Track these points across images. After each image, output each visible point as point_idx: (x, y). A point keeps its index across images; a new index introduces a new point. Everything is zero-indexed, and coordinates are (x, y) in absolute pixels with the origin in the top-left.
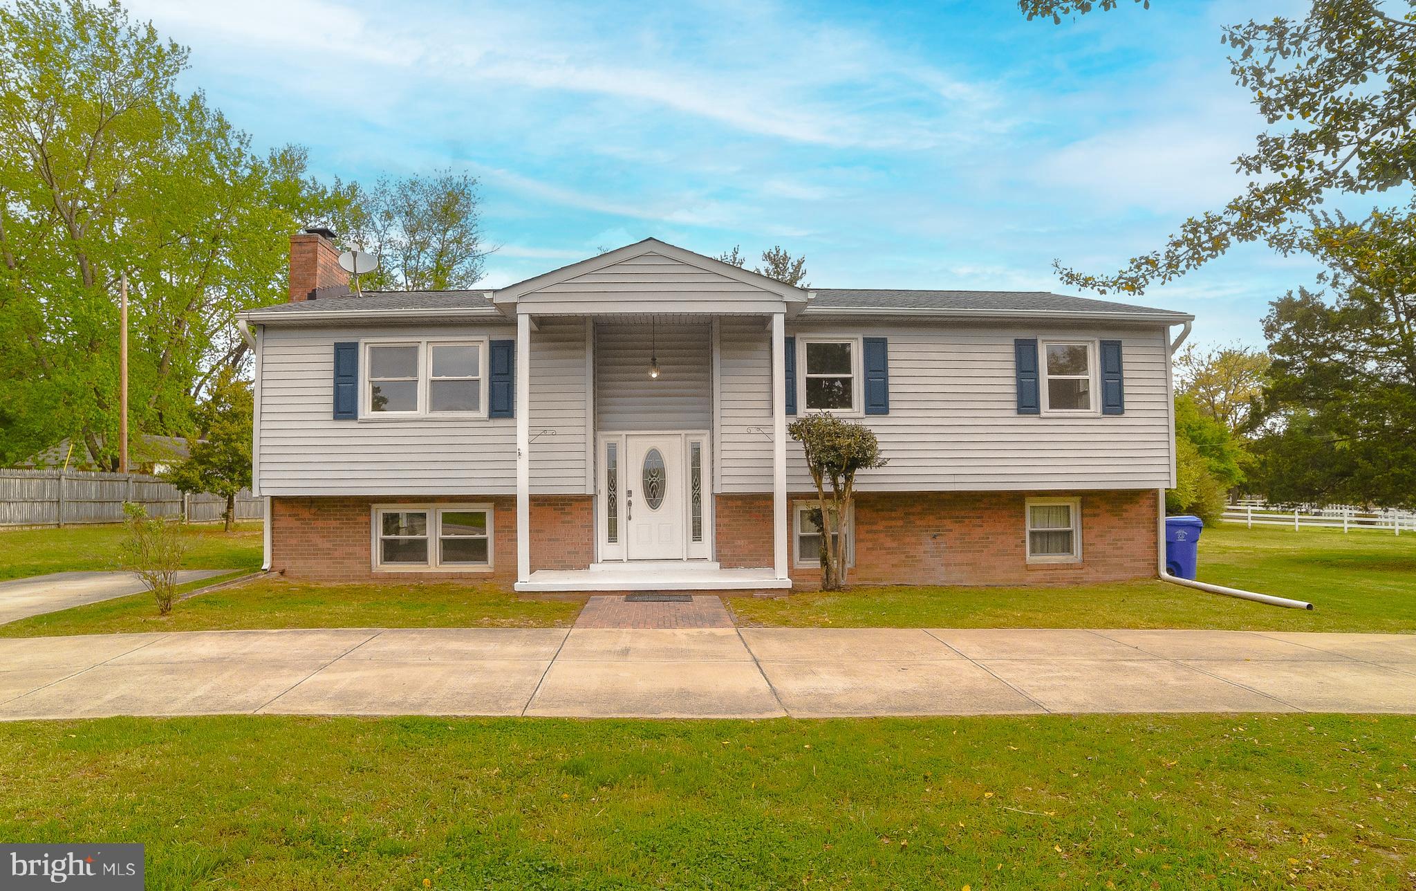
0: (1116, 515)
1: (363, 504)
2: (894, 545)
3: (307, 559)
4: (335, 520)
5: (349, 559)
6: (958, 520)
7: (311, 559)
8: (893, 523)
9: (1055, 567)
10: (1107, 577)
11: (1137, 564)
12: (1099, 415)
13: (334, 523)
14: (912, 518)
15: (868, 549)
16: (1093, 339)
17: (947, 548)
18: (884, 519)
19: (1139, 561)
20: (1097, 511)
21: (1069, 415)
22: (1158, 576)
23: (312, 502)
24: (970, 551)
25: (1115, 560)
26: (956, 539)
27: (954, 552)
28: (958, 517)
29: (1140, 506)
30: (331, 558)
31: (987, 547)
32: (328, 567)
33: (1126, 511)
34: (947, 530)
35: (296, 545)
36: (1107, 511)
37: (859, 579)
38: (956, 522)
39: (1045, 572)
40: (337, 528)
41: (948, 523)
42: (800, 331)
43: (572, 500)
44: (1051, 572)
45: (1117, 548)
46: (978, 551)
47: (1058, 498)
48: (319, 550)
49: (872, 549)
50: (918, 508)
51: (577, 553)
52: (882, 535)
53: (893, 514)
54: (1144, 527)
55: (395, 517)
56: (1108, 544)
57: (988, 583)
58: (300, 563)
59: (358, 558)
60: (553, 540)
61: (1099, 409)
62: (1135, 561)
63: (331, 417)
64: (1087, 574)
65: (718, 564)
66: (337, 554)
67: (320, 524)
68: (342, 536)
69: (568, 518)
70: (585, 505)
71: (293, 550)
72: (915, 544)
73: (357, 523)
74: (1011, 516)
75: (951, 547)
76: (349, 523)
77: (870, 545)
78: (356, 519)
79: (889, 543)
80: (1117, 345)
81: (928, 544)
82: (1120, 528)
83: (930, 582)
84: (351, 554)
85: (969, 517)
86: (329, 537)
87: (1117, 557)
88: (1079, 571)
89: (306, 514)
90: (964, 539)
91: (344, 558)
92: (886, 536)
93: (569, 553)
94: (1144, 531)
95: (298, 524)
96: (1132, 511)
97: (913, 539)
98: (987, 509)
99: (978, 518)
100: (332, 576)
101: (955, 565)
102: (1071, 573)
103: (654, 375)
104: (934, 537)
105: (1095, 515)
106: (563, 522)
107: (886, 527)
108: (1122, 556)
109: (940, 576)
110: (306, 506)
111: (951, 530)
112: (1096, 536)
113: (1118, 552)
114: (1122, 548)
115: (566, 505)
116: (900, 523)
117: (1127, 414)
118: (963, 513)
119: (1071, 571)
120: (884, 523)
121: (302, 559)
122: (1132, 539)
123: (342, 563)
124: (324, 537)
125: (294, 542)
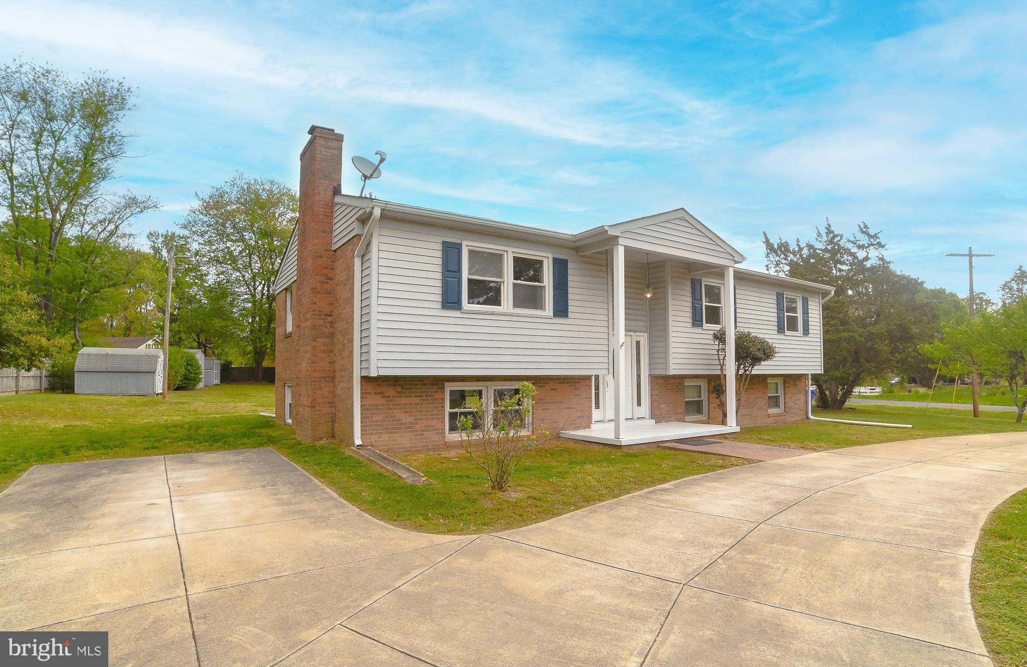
0: (795, 387)
1: (439, 382)
3: (391, 433)
4: (416, 396)
5: (428, 430)
7: (395, 433)
9: (774, 416)
10: (793, 419)
11: (801, 412)
12: (802, 335)
13: (416, 400)
16: (799, 295)
19: (801, 409)
20: (789, 386)
21: (793, 335)
22: (808, 418)
23: (397, 381)
25: (795, 411)
29: (801, 383)
30: (412, 431)
32: (411, 439)
33: (798, 385)
35: (381, 421)
36: (792, 385)
40: (418, 404)
42: (705, 277)
43: (580, 379)
44: (772, 419)
45: (795, 404)
47: (776, 378)
48: (402, 424)
51: (583, 417)
54: (803, 394)
56: (792, 402)
57: (756, 425)
58: (385, 437)
59: (435, 430)
60: (570, 408)
61: (802, 332)
63: (439, 306)
64: (785, 418)
65: (654, 421)
66: (418, 427)
67: (403, 401)
68: (422, 411)
69: (578, 392)
70: (585, 382)
71: (378, 426)
73: (435, 400)
74: (763, 388)
76: (428, 400)
78: (433, 396)
80: (806, 299)
82: (796, 393)
84: (430, 426)
86: (411, 412)
88: (782, 417)
89: (391, 392)
91: (424, 431)
93: (578, 417)
95: (383, 401)
100: (414, 447)
103: (649, 296)
105: (788, 388)
106: (575, 395)
108: (796, 408)
110: (391, 385)
112: (788, 398)
113: (795, 406)
114: (797, 404)
115: (577, 382)
117: (810, 335)
119: (780, 417)
121: (387, 433)
122: (799, 400)
123: (422, 435)
124: (407, 412)
125: (380, 417)
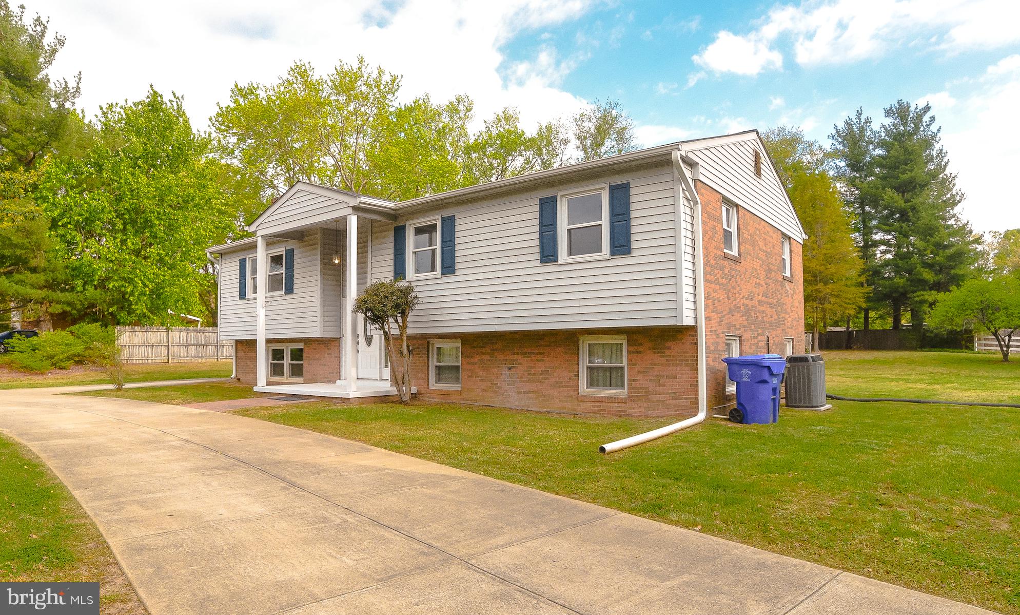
0: (659, 353)
2: (484, 374)
6: (526, 355)
8: (484, 357)
9: (601, 400)
10: (650, 413)
11: (680, 402)
12: (608, 257)
14: (496, 353)
15: (468, 376)
16: (603, 186)
17: (518, 378)
18: (479, 354)
19: (682, 398)
20: (640, 349)
21: (584, 260)
24: (535, 382)
25: (656, 397)
26: (525, 371)
27: (523, 382)
28: (526, 353)
29: (683, 343)
31: (547, 379)
33: (669, 348)
34: (519, 364)
35: (243, 366)
36: (650, 349)
37: (464, 400)
38: (524, 357)
39: (593, 404)
41: (520, 359)
44: (598, 404)
45: (660, 385)
46: (540, 382)
47: (606, 336)
48: (250, 368)
49: (472, 377)
50: (499, 346)
51: (333, 373)
52: (477, 366)
53: (484, 350)
54: (687, 365)
55: (282, 351)
56: (651, 381)
57: (548, 410)
60: (324, 365)
61: (608, 252)
62: (677, 398)
64: (631, 408)
65: (390, 384)
67: (250, 354)
69: (330, 352)
70: (336, 343)
72: (497, 374)
74: (565, 353)
75: (521, 378)
77: (469, 373)
79: (482, 373)
80: (626, 187)
81: (506, 375)
82: (662, 365)
83: (508, 405)
85: (534, 353)
87: (659, 393)
88: (623, 405)
89: (246, 349)
90: (530, 371)
92: (479, 367)
94: (687, 368)
95: (244, 354)
96: (675, 348)
97: (496, 370)
98: (547, 346)
99: (540, 353)
101: (524, 392)
102: (616, 407)
104: (510, 369)
105: (638, 352)
106: (328, 354)
107: (479, 360)
108: (663, 393)
109: (514, 401)
111: (521, 364)
112: (639, 373)
113: (661, 389)
114: (664, 385)
115: (329, 343)
116: (488, 357)
117: (634, 253)
118: (530, 350)
119: (616, 405)
120: (479, 357)
121: (245, 373)
122: (675, 377)
